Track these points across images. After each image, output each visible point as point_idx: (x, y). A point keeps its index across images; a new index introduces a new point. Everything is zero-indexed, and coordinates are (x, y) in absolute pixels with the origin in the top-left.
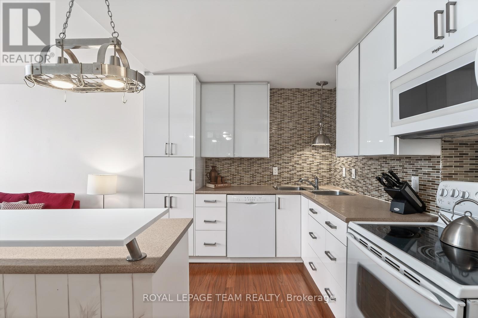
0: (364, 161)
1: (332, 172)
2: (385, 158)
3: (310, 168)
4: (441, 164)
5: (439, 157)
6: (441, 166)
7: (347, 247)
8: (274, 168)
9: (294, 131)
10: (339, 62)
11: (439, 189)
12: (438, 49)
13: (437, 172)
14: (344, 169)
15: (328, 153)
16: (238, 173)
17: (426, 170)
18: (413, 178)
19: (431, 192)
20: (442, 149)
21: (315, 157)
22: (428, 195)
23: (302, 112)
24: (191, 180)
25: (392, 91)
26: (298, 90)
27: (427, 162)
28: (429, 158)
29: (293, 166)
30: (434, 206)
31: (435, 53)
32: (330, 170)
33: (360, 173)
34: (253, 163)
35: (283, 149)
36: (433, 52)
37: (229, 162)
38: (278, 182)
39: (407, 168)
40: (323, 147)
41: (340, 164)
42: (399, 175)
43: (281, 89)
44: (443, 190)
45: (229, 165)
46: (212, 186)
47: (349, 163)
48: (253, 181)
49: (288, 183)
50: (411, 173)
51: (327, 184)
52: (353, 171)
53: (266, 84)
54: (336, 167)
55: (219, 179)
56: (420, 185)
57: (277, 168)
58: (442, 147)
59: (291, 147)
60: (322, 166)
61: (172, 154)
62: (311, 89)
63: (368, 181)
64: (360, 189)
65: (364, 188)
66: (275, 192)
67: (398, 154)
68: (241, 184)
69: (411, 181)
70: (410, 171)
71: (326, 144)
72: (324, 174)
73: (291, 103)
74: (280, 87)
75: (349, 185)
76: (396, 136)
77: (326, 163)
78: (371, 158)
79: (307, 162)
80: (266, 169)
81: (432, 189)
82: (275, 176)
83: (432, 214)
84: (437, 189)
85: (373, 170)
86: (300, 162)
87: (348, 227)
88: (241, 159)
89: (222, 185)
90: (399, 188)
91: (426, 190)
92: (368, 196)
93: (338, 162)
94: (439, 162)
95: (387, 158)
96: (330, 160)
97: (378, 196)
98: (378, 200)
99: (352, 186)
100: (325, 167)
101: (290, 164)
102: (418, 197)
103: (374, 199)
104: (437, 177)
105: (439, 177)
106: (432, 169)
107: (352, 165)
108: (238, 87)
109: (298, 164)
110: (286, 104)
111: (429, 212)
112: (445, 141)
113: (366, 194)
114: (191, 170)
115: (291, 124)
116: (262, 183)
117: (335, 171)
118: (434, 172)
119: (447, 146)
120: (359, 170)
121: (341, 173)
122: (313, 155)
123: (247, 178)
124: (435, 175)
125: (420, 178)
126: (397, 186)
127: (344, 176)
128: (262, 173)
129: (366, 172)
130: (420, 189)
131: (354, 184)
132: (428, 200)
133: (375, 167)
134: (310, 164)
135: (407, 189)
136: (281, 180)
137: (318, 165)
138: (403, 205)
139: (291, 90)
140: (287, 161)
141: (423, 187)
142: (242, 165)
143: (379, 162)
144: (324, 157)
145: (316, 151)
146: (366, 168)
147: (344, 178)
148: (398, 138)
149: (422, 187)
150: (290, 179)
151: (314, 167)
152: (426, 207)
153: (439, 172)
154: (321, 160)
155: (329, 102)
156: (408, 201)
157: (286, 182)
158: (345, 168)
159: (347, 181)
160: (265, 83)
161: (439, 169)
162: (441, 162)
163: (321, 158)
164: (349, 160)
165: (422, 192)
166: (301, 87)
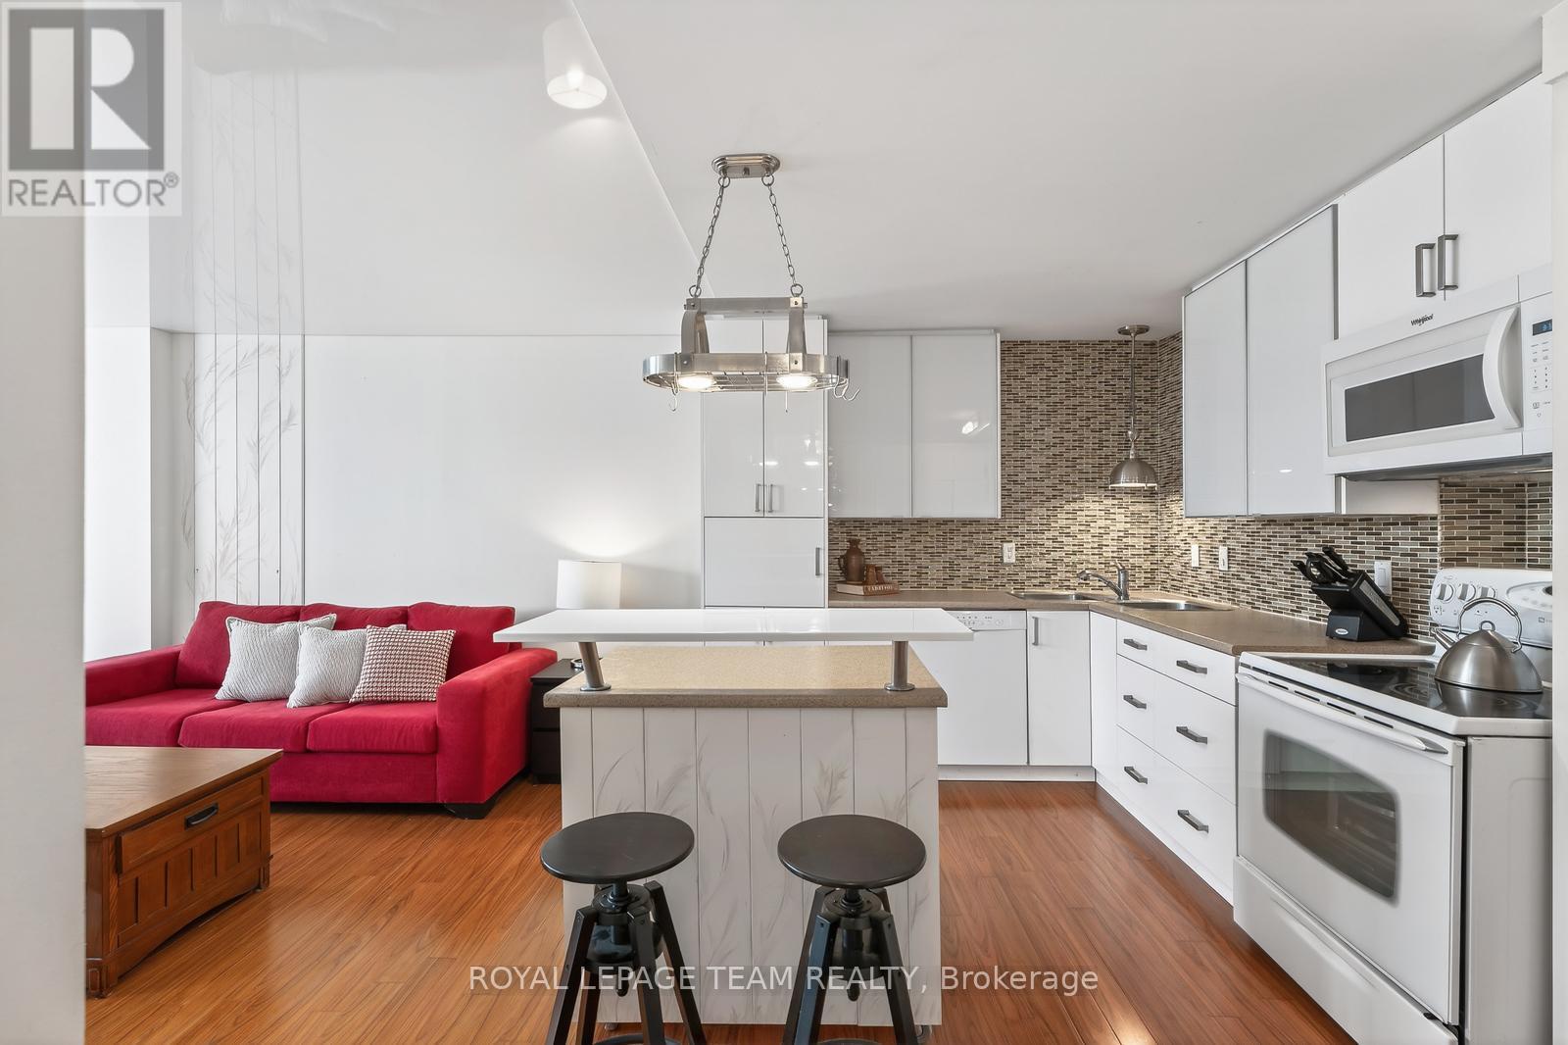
0: (1254, 527)
1: (1158, 556)
2: (1309, 522)
3: (1100, 546)
4: (1439, 533)
5: (1434, 518)
6: (1439, 537)
7: (1237, 706)
8: (1006, 546)
9: (1057, 451)
10: (1188, 291)
11: (1434, 585)
12: (1424, 320)
13: (1431, 550)
14: (1194, 548)
15: (1148, 507)
16: (913, 557)
17: (1408, 547)
18: (1378, 565)
19: (1418, 594)
20: (1441, 502)
21: (1112, 516)
22: (1412, 601)
23: (1077, 401)
24: (818, 574)
25: (1329, 383)
26: (1066, 345)
27: (1409, 530)
28: (1412, 521)
29: (1054, 540)
30: (1426, 624)
31: (1417, 325)
32: (1153, 549)
33: (1240, 557)
34: (952, 531)
35: (1028, 496)
36: (1413, 323)
37: (890, 529)
38: (1016, 582)
39: (1363, 543)
40: (1133, 492)
41: (1183, 535)
42: (1348, 558)
43: (1022, 343)
44: (1443, 587)
45: (890, 538)
46: (859, 590)
47: (1209, 531)
48: (951, 578)
49: (1042, 584)
50: (1372, 553)
51: (1146, 586)
52: (1223, 552)
53: (991, 334)
54: (1171, 541)
55: (872, 572)
56: (1393, 579)
57: (1013, 545)
58: (1441, 496)
59: (1049, 492)
60: (1130, 541)
61: (771, 511)
62: (1101, 342)
63: (1264, 576)
64: (1243, 597)
65: (1255, 592)
66: (1021, 603)
67: (1344, 512)
68: (920, 586)
69: (1373, 572)
70: (1370, 550)
71: (1149, 485)
72: (1136, 561)
73: (1048, 378)
74: (1019, 339)
75: (1212, 587)
76: (1338, 476)
77: (1142, 531)
78: (1270, 521)
79: (1092, 531)
80: (985, 548)
81: (1422, 587)
82: (1009, 565)
83: (1422, 641)
84: (1430, 587)
85: (1277, 549)
86: (1074, 529)
87: (1237, 664)
88: (921, 522)
89: (880, 587)
90: (1345, 585)
91: (1407, 590)
92: (1264, 611)
93: (1176, 529)
94: (1436, 529)
95: (1312, 520)
96: (1154, 525)
97: (1292, 610)
98: (1293, 620)
99: (1219, 591)
100: (1139, 542)
101: (1047, 534)
102: (1390, 605)
103: (1281, 618)
104: (1431, 561)
105: (1436, 561)
106: (1421, 544)
107: (1220, 537)
108: (920, 342)
109: (1068, 535)
110: (1034, 380)
111: (1417, 638)
112: (1447, 485)
113: (1259, 608)
114: (818, 550)
115: (1048, 432)
116: (974, 585)
117: (1168, 552)
118: (1426, 550)
119: (1453, 494)
120: (1238, 548)
121: (1185, 559)
122: (1107, 511)
123: (935, 571)
124: (1427, 556)
125: (1393, 564)
126: (1342, 581)
127: (1195, 563)
128: (975, 559)
129: (1257, 553)
130: (1394, 589)
131: (1226, 584)
132: (1412, 611)
133: (1283, 540)
134: (1100, 535)
135: (1365, 587)
136: (1023, 576)
137: (1119, 539)
138: (1355, 621)
139: (1048, 344)
140: (1037, 528)
141: (1401, 583)
142: (923, 539)
143: (1293, 529)
144: (1137, 518)
145: (1116, 502)
146: (1260, 543)
147: (1195, 569)
148: (1343, 480)
149: (1399, 584)
150: (1048, 573)
151: (1110, 542)
152: (1408, 626)
153: (1435, 550)
154: (1129, 525)
155: (1149, 374)
156: (1367, 613)
157: (1036, 582)
158: (1197, 546)
159: (1205, 577)
160: (986, 332)
161: (1436, 544)
162: (1439, 528)
163: (1128, 519)
164: (1208, 525)
165: (1400, 595)
166: (1074, 336)
